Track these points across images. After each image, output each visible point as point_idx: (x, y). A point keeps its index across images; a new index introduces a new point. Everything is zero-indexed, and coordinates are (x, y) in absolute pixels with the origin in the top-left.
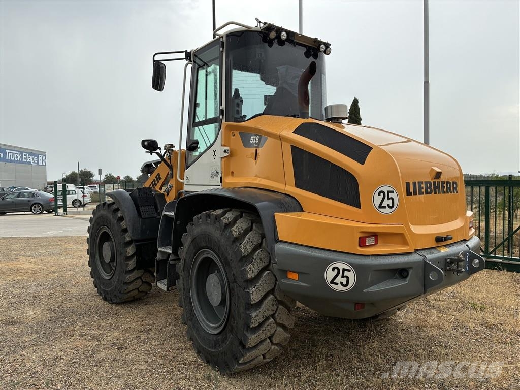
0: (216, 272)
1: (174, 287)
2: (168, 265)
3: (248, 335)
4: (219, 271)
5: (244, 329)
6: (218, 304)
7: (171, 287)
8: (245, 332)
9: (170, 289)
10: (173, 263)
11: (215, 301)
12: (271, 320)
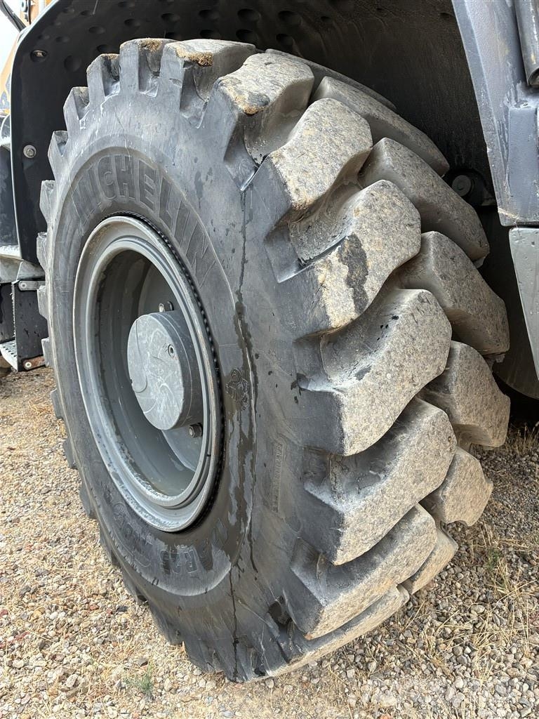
0: (161, 309)
1: (39, 361)
2: (13, 293)
3: (316, 588)
4: (172, 306)
5: (293, 559)
6: (174, 423)
7: (28, 359)
8: (297, 571)
9: (28, 365)
10: (31, 288)
11: (160, 411)
12: (424, 516)
